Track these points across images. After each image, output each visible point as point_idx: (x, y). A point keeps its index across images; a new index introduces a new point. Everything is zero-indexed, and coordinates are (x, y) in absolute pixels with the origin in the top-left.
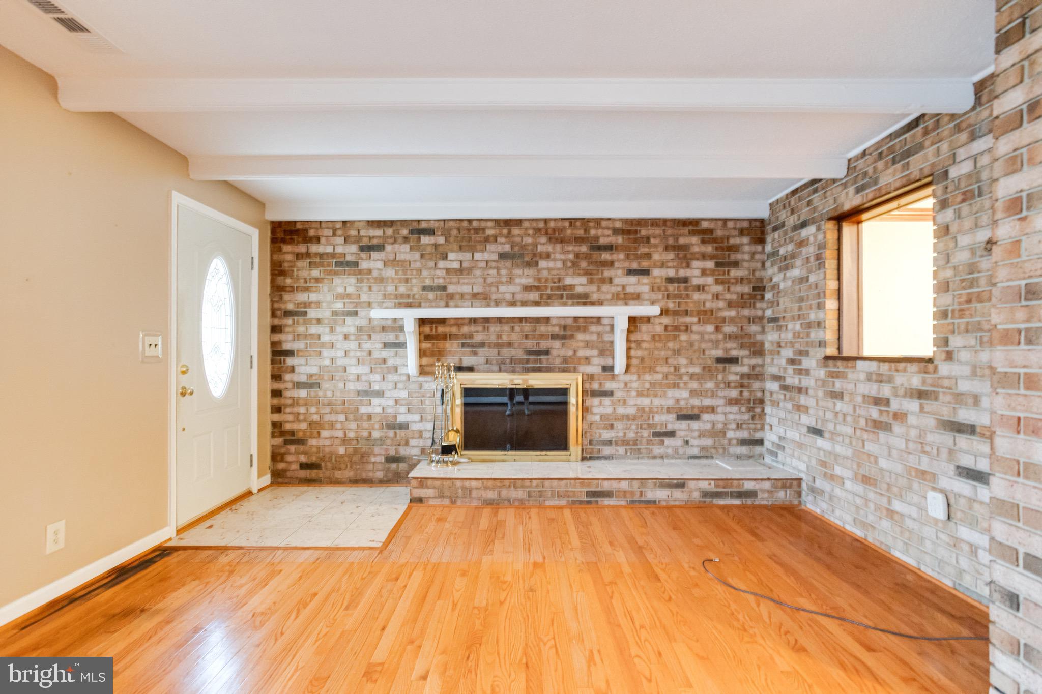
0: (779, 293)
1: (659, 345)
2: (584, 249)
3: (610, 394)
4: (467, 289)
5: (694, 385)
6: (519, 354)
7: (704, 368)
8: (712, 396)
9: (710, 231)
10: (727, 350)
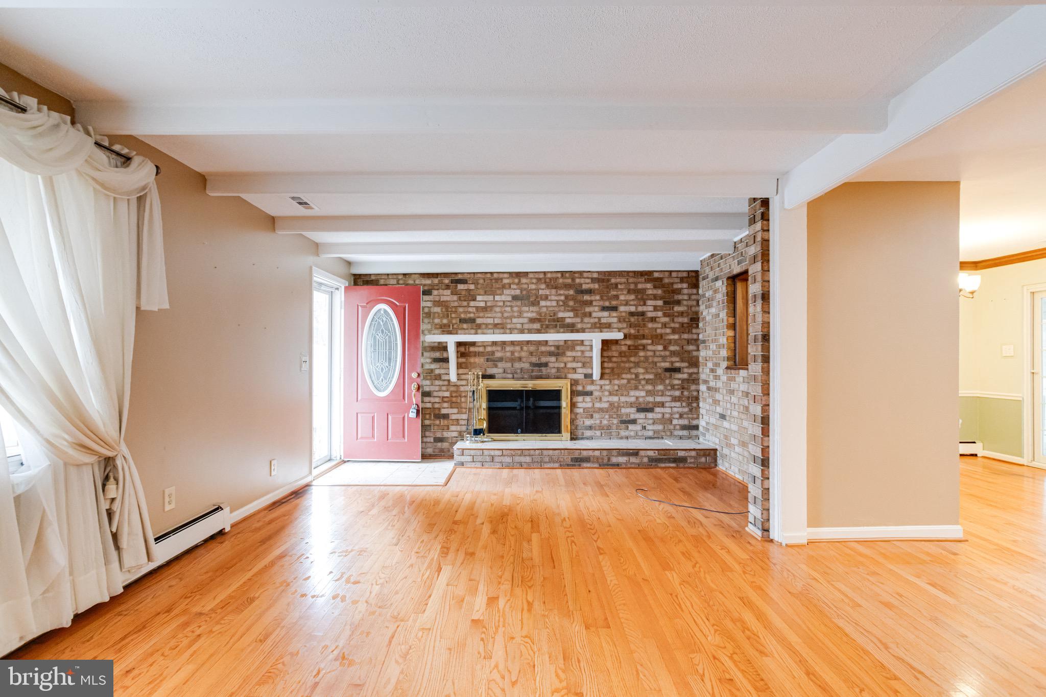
0: (706, 323)
1: (624, 359)
2: (571, 292)
3: (590, 393)
4: (490, 321)
5: (650, 387)
6: (526, 366)
7: (656, 375)
8: (662, 395)
9: (661, 279)
10: (672, 363)
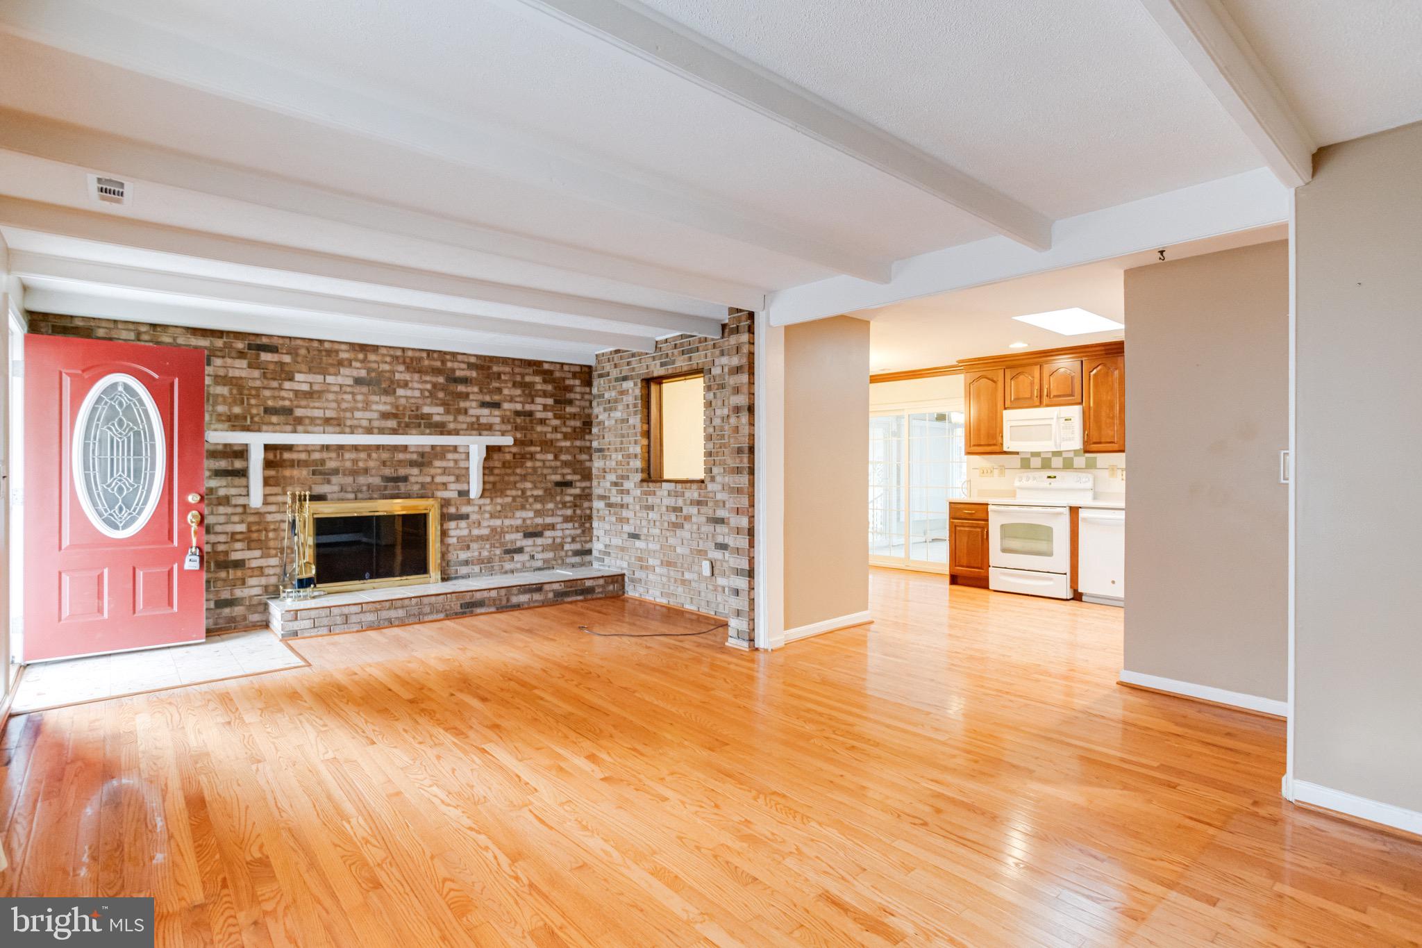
0: (604, 428)
1: (509, 471)
2: (441, 380)
3: (465, 517)
4: (318, 413)
5: (538, 506)
6: (377, 481)
7: (546, 490)
8: (552, 515)
9: (551, 372)
10: (563, 475)
